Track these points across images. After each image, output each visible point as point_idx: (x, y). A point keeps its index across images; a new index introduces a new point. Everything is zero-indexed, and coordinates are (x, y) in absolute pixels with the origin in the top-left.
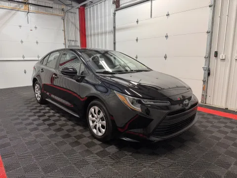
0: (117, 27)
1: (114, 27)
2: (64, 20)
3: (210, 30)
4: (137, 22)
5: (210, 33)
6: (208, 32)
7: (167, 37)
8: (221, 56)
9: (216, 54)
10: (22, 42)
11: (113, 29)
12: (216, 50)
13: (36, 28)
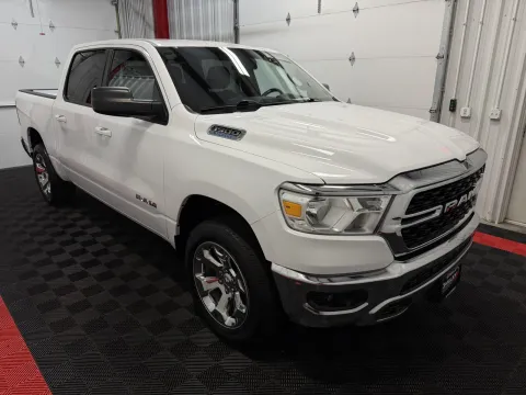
0: (241, 29)
1: (236, 29)
2: (117, 6)
3: (444, 53)
4: (288, 20)
5: (445, 58)
6: (438, 57)
7: (352, 59)
8: (462, 110)
9: (453, 106)
10: (22, 62)
11: (232, 31)
12: (453, 98)
13: (52, 27)
